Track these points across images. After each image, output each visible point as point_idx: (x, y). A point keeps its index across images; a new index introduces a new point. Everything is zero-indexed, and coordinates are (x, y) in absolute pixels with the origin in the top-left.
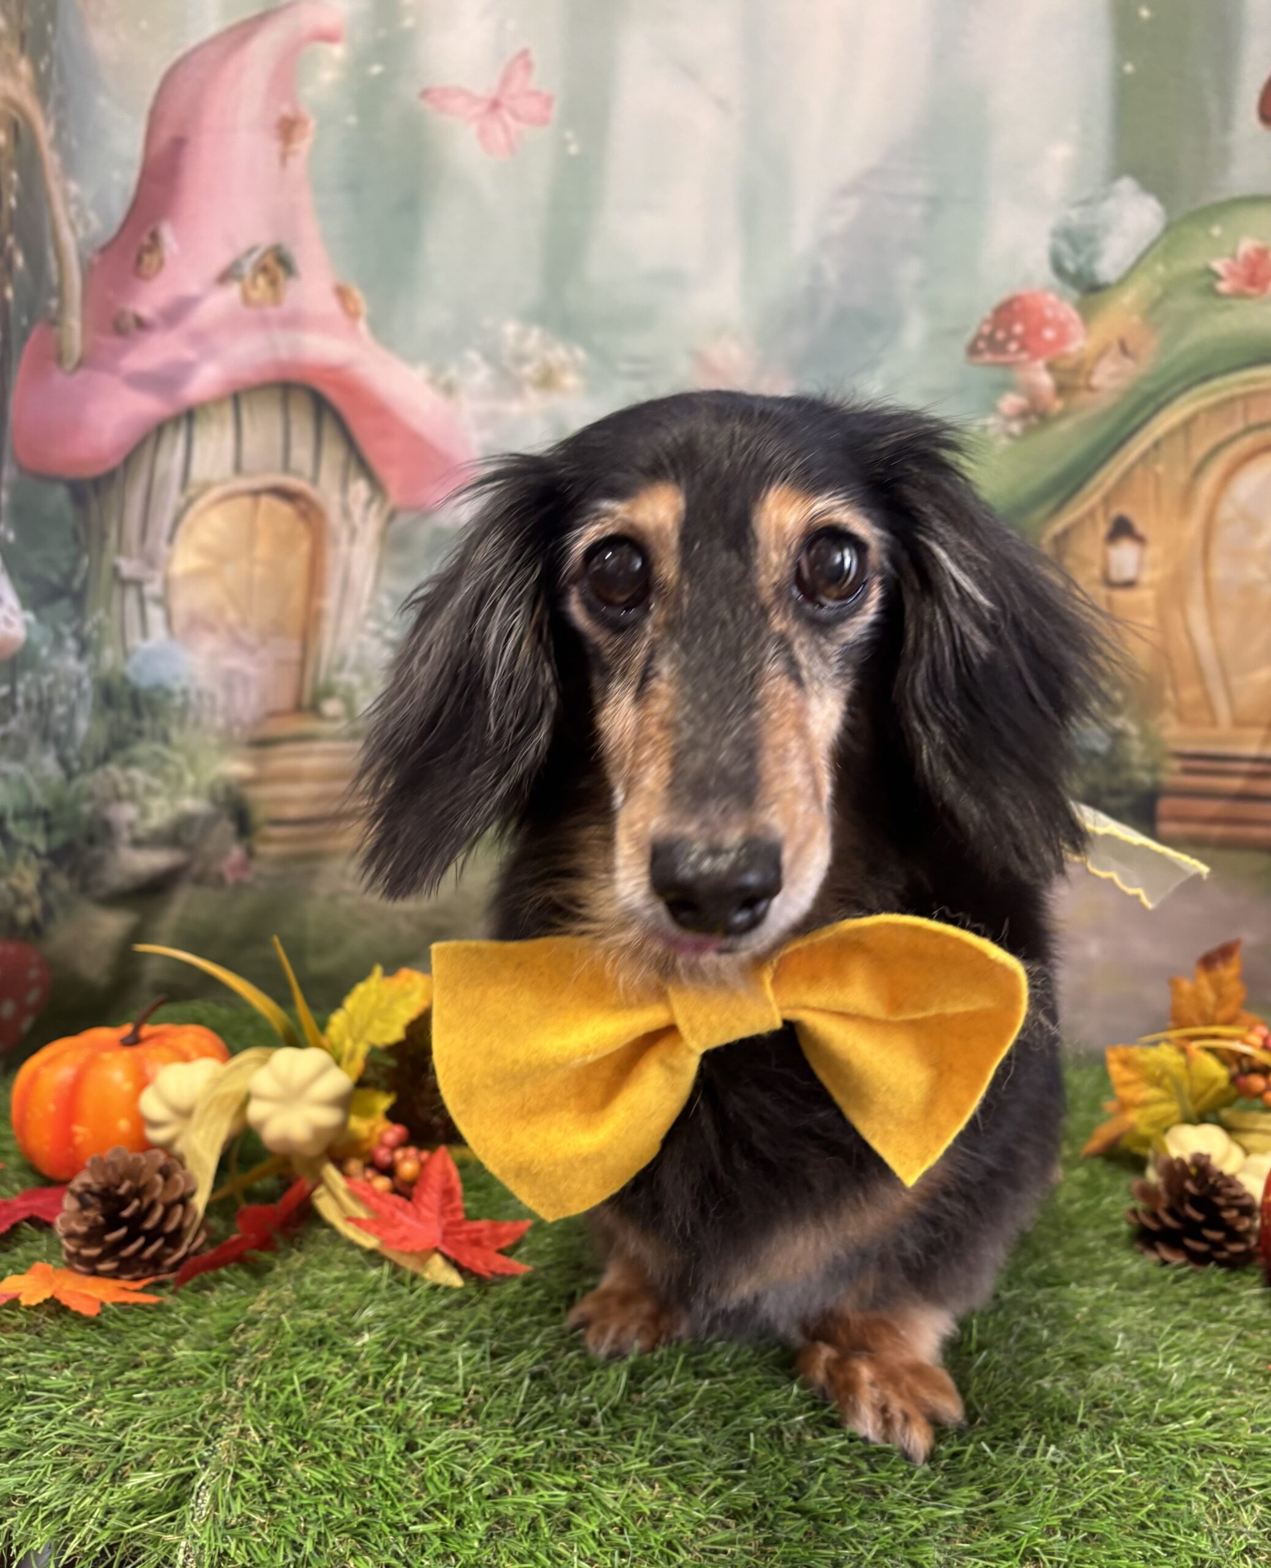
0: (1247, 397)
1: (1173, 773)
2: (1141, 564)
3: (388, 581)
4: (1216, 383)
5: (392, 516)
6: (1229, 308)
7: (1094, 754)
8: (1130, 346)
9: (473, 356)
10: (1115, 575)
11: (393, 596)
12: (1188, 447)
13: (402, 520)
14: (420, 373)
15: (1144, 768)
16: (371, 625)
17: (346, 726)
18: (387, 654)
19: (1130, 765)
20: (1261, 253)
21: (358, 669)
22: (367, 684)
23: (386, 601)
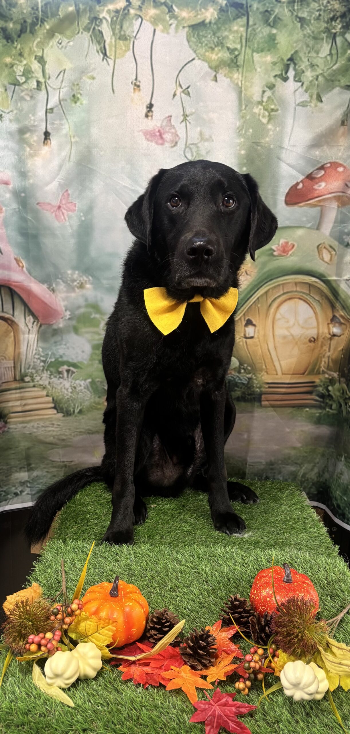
0: (283, 284)
1: (266, 388)
2: (255, 332)
3: (40, 344)
4: (274, 281)
5: (41, 326)
6: (278, 259)
7: (244, 384)
8: (248, 272)
9: (60, 281)
10: (247, 335)
11: (42, 348)
12: (267, 300)
13: (43, 327)
14: (45, 286)
15: (257, 388)
16: (37, 356)
17: (32, 384)
18: (42, 364)
19: (254, 387)
20: (287, 243)
21: (34, 368)
22: (37, 372)
23: (41, 350)
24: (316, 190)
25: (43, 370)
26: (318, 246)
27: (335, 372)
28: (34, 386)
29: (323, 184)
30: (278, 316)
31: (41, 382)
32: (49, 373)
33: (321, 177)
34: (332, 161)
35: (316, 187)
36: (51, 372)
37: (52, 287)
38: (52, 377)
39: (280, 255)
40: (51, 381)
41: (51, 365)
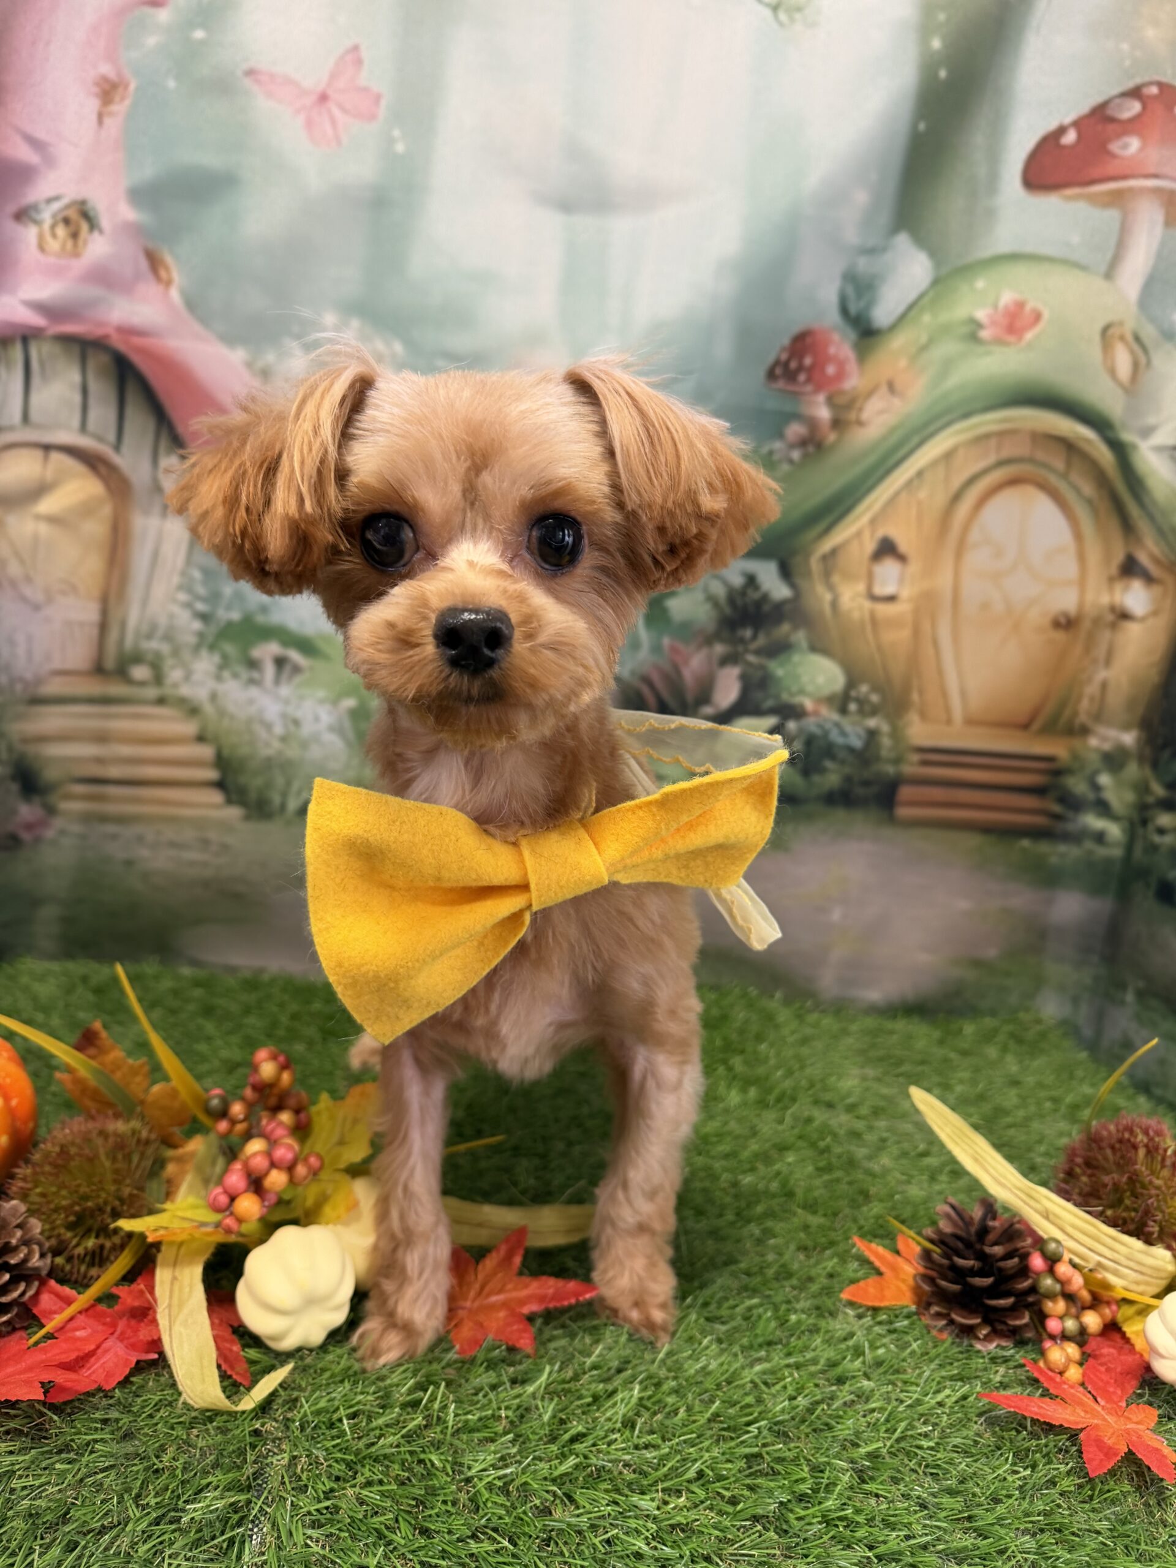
1: (913, 765)
2: (900, 580)
3: (200, 557)
7: (851, 749)
8: (897, 387)
9: (292, 344)
10: (879, 590)
11: (204, 571)
12: (949, 475)
14: (239, 356)
15: (891, 761)
16: (183, 597)
17: (151, 692)
18: (197, 625)
19: (878, 758)
20: (1020, 305)
21: (168, 637)
22: (176, 652)
23: (197, 574)
24: (1114, 156)
25: (197, 648)
26: (1105, 330)
27: (1126, 727)
28: (161, 701)
29: (1133, 145)
30: (975, 535)
31: (185, 691)
32: (216, 658)
33: (1131, 120)
34: (1164, 79)
35: (1114, 147)
36: (225, 657)
37: (260, 364)
38: (226, 674)
39: (998, 341)
40: (221, 688)
41: (228, 632)
